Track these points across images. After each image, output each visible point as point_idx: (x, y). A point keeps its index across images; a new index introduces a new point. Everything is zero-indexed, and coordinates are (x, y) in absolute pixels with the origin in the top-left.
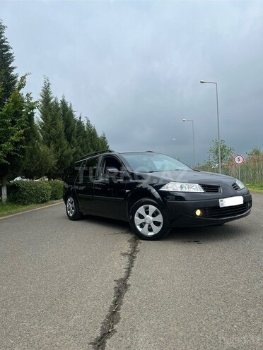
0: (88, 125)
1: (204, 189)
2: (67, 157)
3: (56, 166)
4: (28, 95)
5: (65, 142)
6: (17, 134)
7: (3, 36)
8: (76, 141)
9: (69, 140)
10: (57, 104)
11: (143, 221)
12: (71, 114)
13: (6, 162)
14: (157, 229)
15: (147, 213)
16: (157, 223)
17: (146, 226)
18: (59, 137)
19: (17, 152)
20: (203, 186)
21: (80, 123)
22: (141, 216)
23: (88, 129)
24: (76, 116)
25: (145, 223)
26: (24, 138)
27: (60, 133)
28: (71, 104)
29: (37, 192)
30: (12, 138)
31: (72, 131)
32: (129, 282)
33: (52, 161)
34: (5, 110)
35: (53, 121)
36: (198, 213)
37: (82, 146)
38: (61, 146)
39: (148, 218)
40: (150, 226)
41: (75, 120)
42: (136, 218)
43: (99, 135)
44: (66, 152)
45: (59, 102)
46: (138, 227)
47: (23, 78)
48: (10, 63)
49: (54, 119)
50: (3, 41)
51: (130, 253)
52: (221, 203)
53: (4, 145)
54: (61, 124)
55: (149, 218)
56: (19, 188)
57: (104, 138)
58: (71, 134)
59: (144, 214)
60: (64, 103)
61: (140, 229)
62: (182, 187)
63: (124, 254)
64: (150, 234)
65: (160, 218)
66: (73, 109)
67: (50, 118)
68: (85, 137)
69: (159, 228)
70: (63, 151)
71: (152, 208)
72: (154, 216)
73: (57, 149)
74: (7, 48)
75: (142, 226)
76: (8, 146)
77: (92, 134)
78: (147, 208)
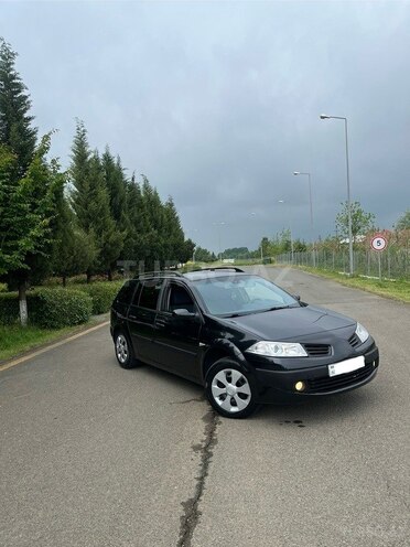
0: (146, 187)
1: (308, 351)
2: (115, 244)
3: (99, 258)
4: (53, 162)
5: (111, 222)
6: (40, 225)
7: (12, 69)
8: (127, 218)
9: (117, 216)
10: (97, 160)
11: (223, 391)
12: (119, 174)
13: (25, 266)
14: (243, 404)
15: (229, 380)
16: (243, 396)
17: (228, 398)
18: (102, 214)
19: (39, 249)
20: (307, 347)
21: (133, 187)
22: (221, 385)
23: (145, 193)
24: (128, 177)
25: (226, 394)
26: (50, 230)
27: (103, 209)
28: (119, 158)
29: (71, 310)
30: (32, 232)
31: (121, 202)
32: (200, 507)
33: (93, 252)
34: (20, 189)
35: (91, 190)
36: (299, 386)
37: (136, 223)
38: (105, 227)
39: (230, 387)
40: (233, 398)
41: (125, 183)
42: (215, 386)
43: (164, 201)
44: (113, 238)
45: (101, 157)
46: (217, 399)
47: (46, 138)
48: (24, 111)
49: (92, 187)
50: (13, 77)
51: (204, 445)
52: (331, 370)
53: (22, 243)
54: (104, 194)
55: (232, 387)
56: (44, 302)
57: (171, 205)
58: (120, 207)
59: (224, 381)
60: (107, 158)
61: (220, 403)
62: (276, 348)
63: (196, 448)
64: (234, 409)
65: (246, 389)
66: (123, 165)
67: (86, 185)
68: (141, 207)
69: (246, 402)
70: (108, 236)
71: (236, 375)
72: (238, 385)
73: (99, 233)
74: (20, 87)
75: (222, 397)
76: (28, 244)
77: (153, 201)
78: (229, 373)
